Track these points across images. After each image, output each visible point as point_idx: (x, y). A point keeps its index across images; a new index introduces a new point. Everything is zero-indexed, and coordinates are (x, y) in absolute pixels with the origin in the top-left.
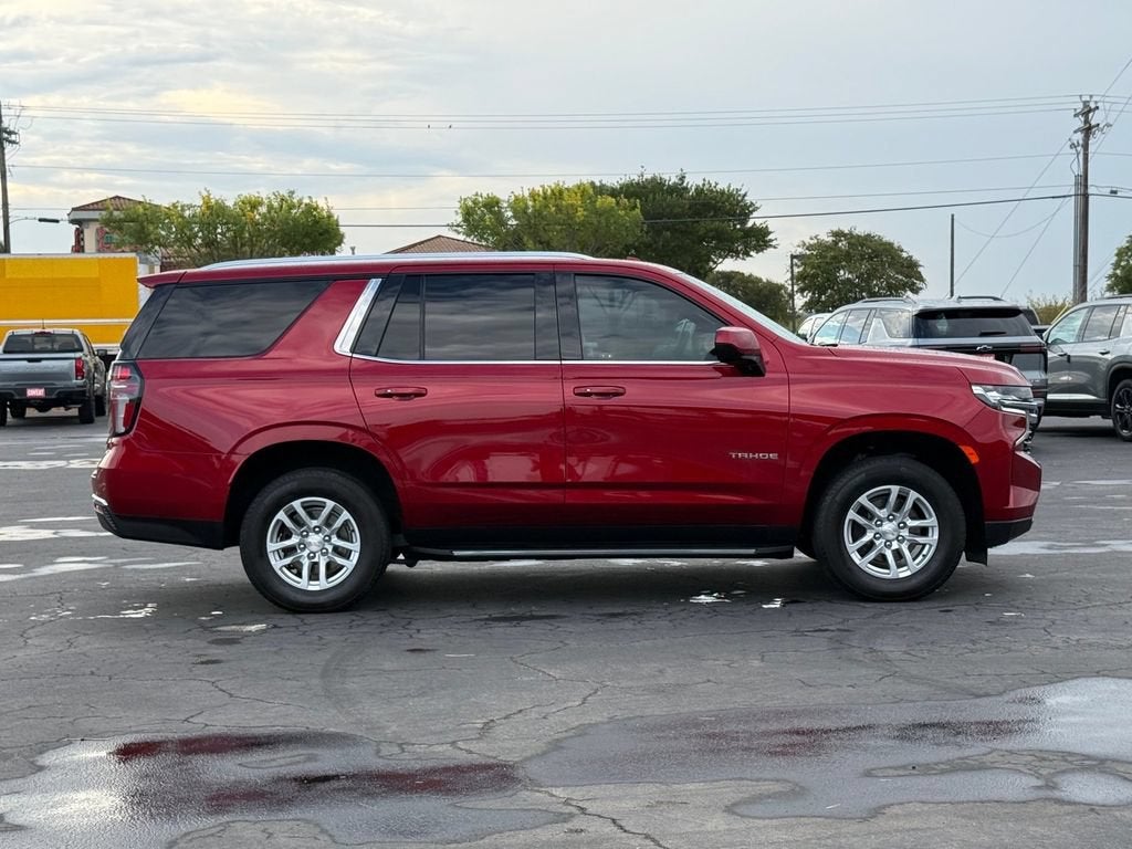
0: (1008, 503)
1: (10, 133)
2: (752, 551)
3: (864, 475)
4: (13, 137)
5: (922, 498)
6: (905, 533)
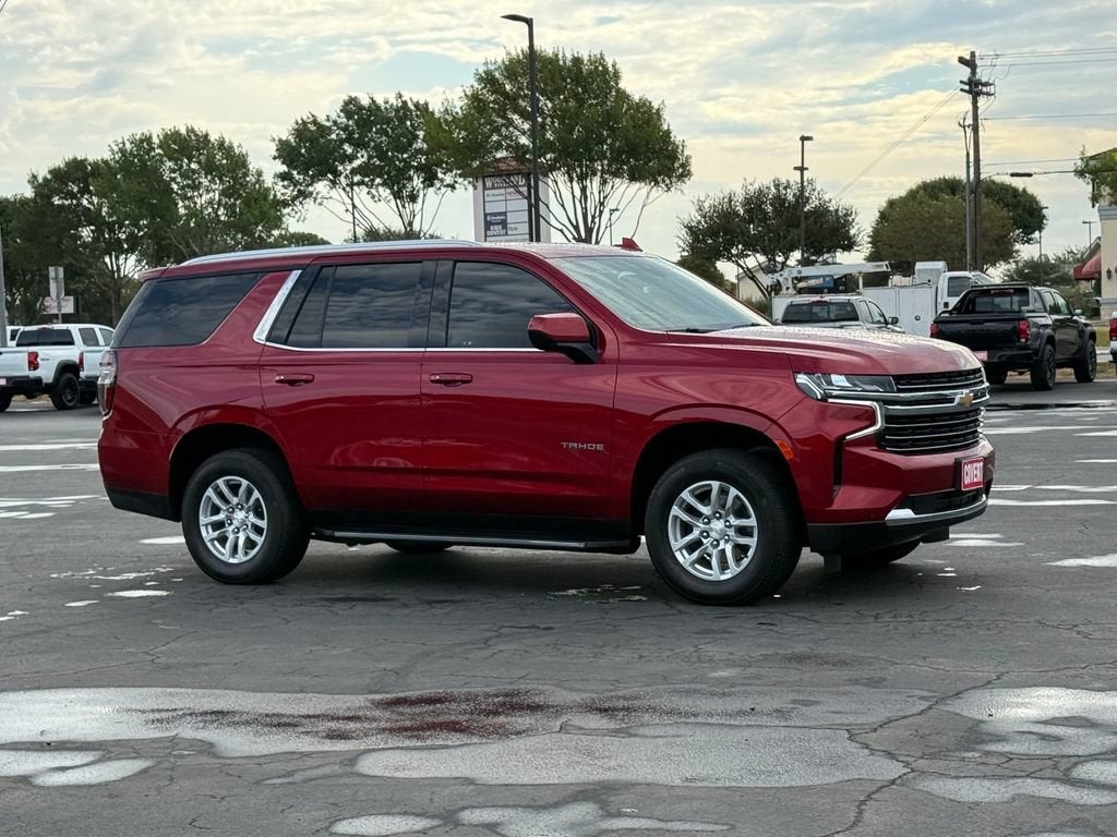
0: (832, 503)
1: (986, 84)
2: (582, 545)
3: (683, 469)
4: (991, 89)
5: (742, 496)
6: (731, 532)
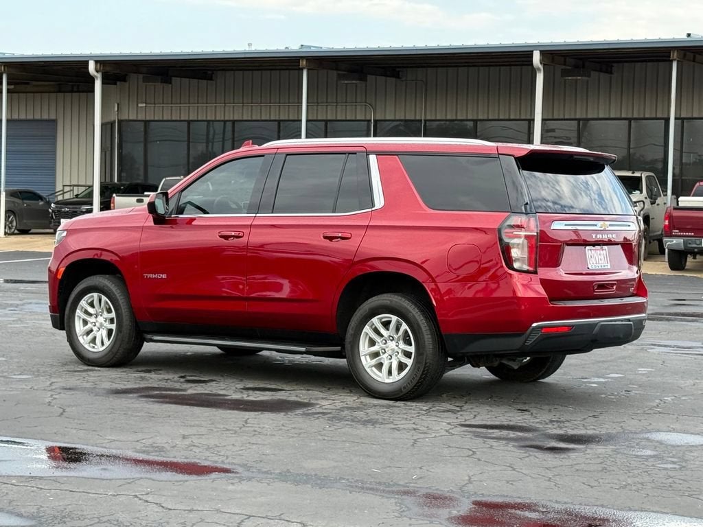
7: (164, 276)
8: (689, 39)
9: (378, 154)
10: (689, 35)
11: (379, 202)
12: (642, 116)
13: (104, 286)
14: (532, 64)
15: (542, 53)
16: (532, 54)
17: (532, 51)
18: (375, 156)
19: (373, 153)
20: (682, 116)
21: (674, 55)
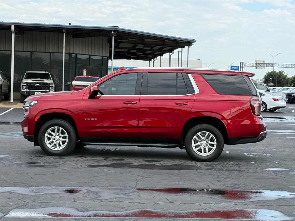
7: (96, 119)
8: (70, 25)
9: (192, 73)
10: (70, 24)
11: (197, 91)
12: (36, 51)
13: (62, 124)
14: (11, 30)
15: (15, 26)
16: (11, 26)
17: (11, 25)
18: (190, 74)
19: (189, 73)
20: (51, 52)
21: (64, 31)
